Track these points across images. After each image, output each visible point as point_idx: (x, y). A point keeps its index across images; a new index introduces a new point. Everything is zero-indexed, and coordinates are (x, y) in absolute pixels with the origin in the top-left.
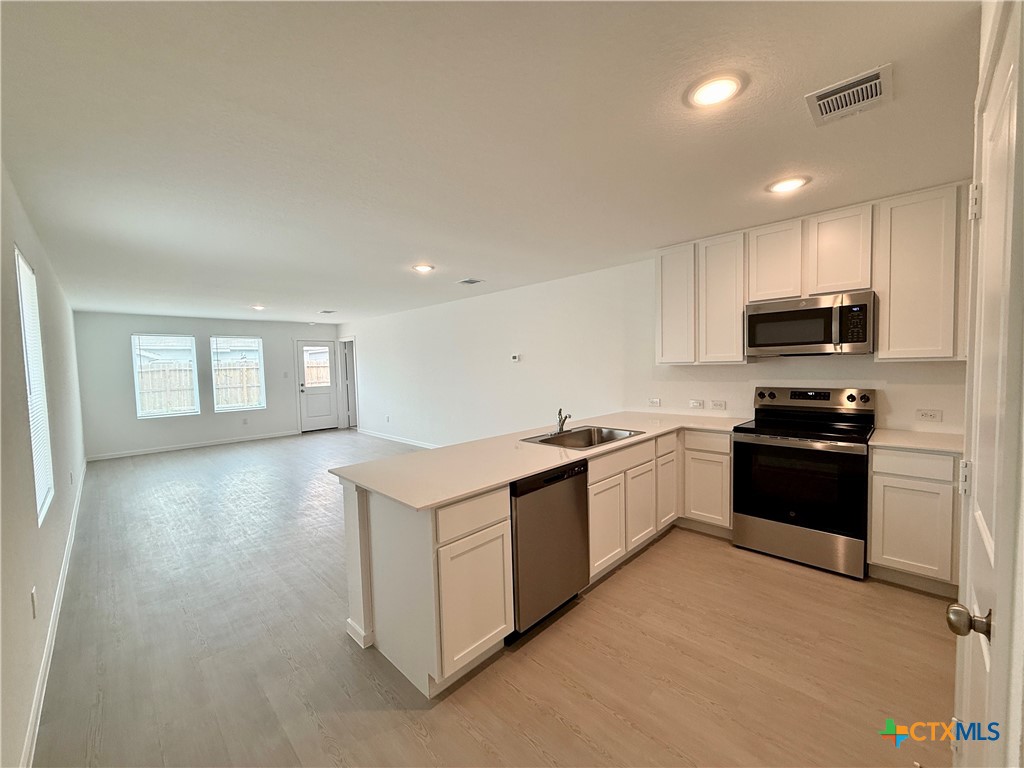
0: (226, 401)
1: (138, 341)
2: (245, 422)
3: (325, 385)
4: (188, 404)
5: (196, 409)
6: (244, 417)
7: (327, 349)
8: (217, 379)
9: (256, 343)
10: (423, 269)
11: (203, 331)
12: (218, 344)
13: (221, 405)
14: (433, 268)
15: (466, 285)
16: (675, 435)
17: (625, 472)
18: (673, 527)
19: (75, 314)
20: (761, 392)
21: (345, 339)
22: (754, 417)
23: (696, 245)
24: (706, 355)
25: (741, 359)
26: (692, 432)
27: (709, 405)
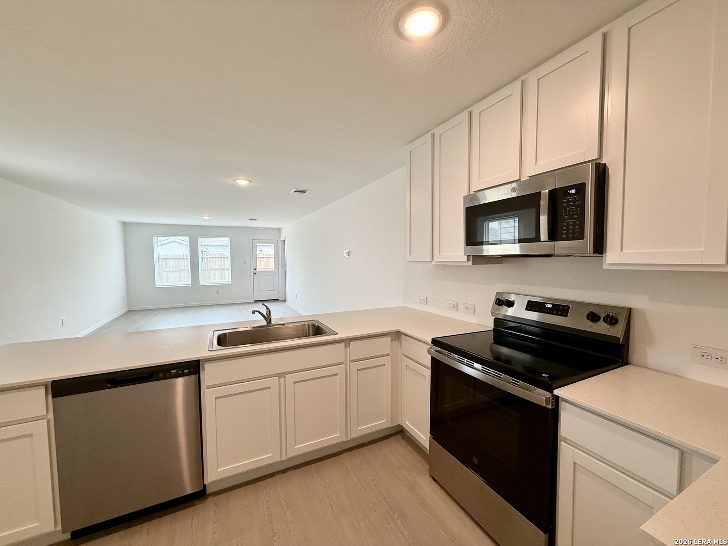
1: (158, 239)
2: (218, 292)
3: (271, 270)
6: (218, 288)
7: (273, 245)
8: (202, 265)
9: (226, 241)
10: (243, 182)
11: (194, 233)
12: (203, 241)
13: (203, 282)
14: (250, 182)
16: (389, 338)
17: (281, 375)
18: (399, 432)
19: (124, 224)
20: (497, 299)
21: (283, 239)
22: (493, 327)
23: (433, 135)
24: (439, 254)
25: (465, 259)
26: (406, 337)
27: (461, 307)
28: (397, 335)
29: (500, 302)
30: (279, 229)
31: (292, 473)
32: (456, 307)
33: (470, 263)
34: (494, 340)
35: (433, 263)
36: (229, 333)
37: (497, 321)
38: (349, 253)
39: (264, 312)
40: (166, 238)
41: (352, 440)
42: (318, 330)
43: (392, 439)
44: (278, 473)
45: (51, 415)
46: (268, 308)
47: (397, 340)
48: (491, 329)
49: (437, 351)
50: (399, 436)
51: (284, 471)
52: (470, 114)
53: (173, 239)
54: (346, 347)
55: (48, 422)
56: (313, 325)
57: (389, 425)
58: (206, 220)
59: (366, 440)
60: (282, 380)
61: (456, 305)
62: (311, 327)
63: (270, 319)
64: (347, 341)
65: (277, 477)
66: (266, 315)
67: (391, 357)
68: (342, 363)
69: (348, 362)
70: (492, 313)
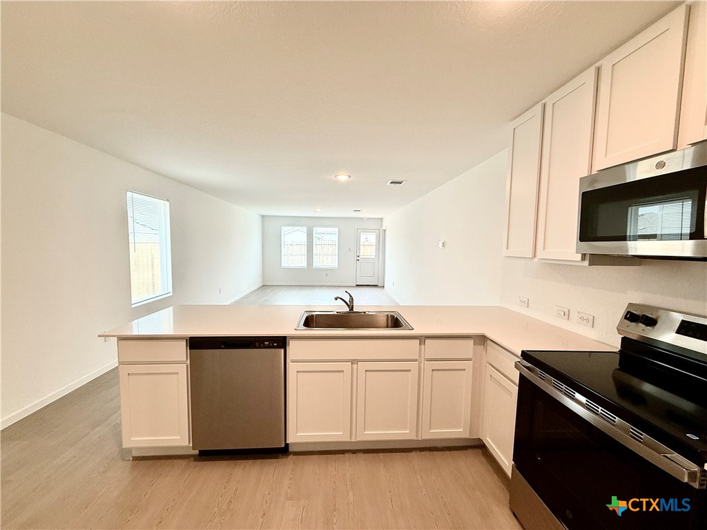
0: (318, 263)
1: (284, 229)
2: (327, 275)
3: (373, 257)
4: (301, 262)
5: (304, 264)
6: (327, 271)
9: (335, 230)
10: (343, 178)
11: (310, 225)
12: (317, 230)
13: (315, 265)
14: (350, 177)
15: (392, 184)
16: (471, 342)
17: (353, 362)
18: (478, 447)
19: (263, 216)
20: (628, 312)
21: (384, 228)
22: (620, 347)
23: (545, 105)
24: (544, 249)
25: (579, 257)
26: (493, 344)
27: (574, 316)
28: (482, 340)
29: (631, 317)
30: (382, 219)
31: (361, 455)
32: (567, 315)
33: (586, 263)
34: (619, 365)
35: (536, 260)
36: (316, 315)
37: (626, 341)
38: (444, 245)
39: (347, 299)
40: (290, 228)
41: (423, 441)
42: (395, 323)
43: (470, 451)
44: (348, 451)
45: (189, 362)
46: (351, 296)
47: (480, 345)
48: (617, 350)
49: (527, 368)
50: (480, 451)
51: (354, 452)
52: (599, 70)
53: (297, 228)
54: (420, 344)
55: (187, 365)
56: (393, 317)
57: (467, 436)
58: (319, 212)
59: (439, 445)
60: (355, 366)
61: (567, 313)
62: (390, 318)
63: (353, 306)
64: (422, 339)
65: (347, 455)
66: (349, 303)
67: (474, 363)
68: (416, 360)
69: (423, 360)
70: (618, 329)
